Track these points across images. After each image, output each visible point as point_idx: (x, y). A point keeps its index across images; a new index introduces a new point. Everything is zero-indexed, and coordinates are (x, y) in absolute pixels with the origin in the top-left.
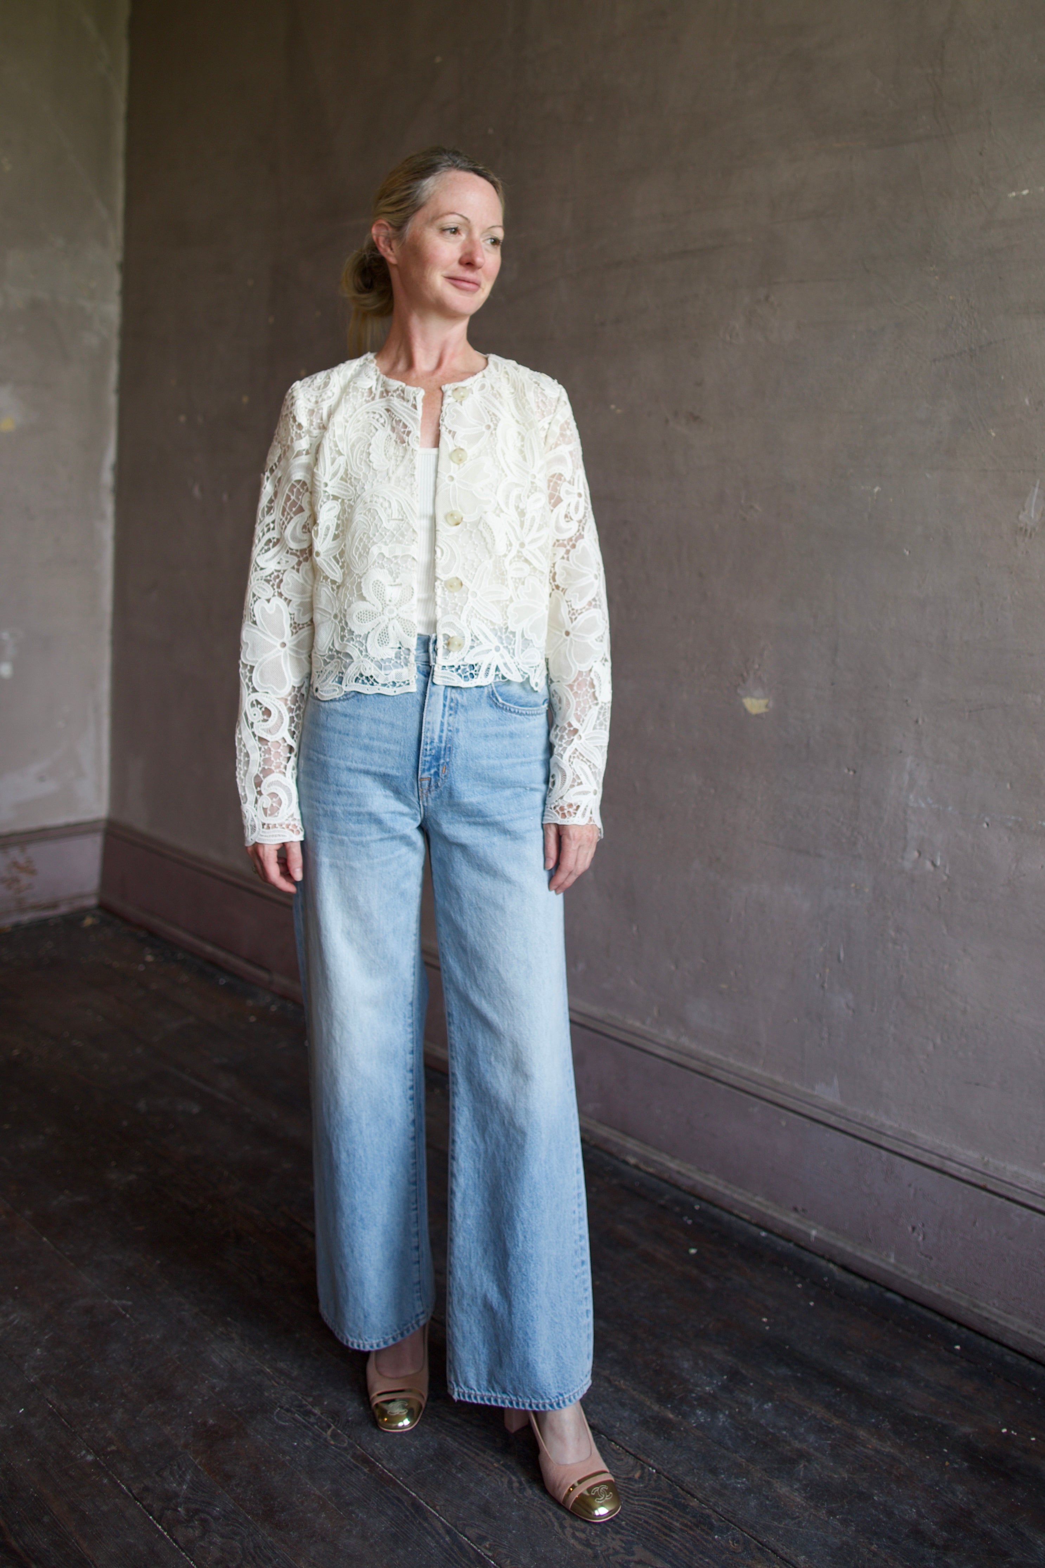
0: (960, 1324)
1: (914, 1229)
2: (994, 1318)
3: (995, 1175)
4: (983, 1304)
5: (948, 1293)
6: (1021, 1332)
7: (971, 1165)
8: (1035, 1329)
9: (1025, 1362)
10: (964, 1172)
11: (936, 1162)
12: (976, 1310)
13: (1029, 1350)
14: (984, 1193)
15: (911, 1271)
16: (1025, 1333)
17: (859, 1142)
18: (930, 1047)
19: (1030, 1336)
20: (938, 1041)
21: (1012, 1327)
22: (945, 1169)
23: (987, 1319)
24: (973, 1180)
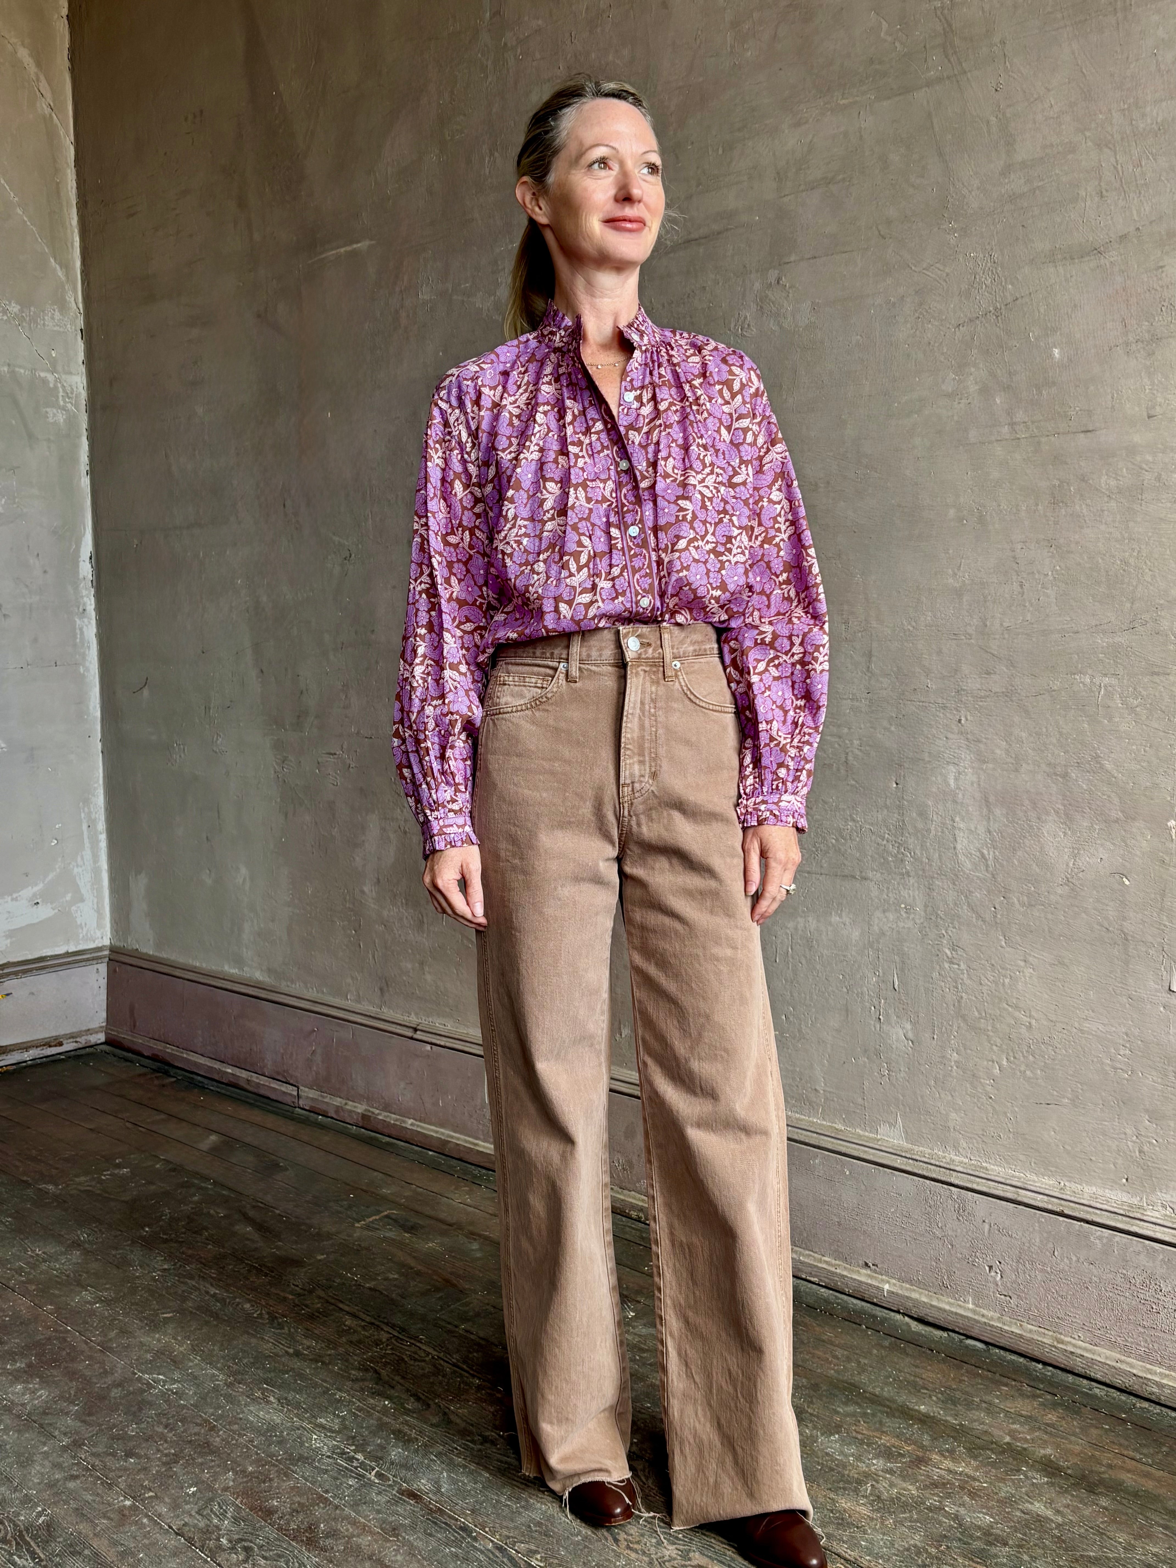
0: (1045, 1364)
1: (991, 1267)
2: (1079, 1352)
3: (1072, 1199)
4: (1068, 1339)
5: (1031, 1331)
6: (1108, 1362)
7: (1047, 1192)
8: (1123, 1358)
9: (1115, 1394)
10: (1040, 1201)
11: (1010, 1193)
12: (1060, 1346)
13: (1118, 1381)
14: (1061, 1219)
15: (991, 1314)
16: (1114, 1364)
17: (928, 1182)
18: (997, 1071)
19: (1119, 1365)
20: (1005, 1062)
21: (1099, 1359)
22: (1019, 1199)
23: (1072, 1353)
24: (1050, 1207)
